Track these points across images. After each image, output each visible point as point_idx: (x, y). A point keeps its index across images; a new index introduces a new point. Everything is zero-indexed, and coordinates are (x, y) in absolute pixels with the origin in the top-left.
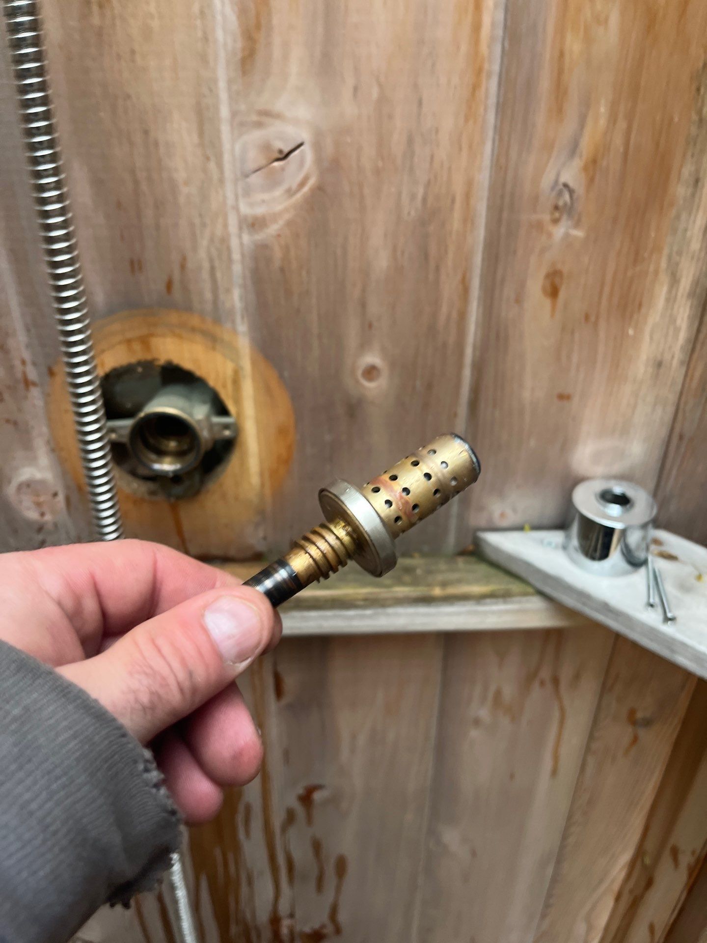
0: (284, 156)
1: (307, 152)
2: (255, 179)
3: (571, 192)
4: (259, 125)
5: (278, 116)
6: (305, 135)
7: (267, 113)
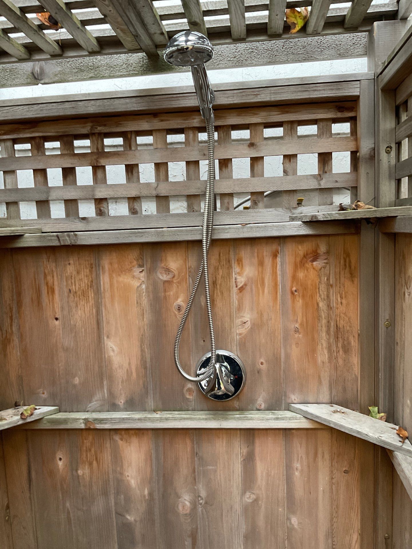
0: (245, 323)
1: (249, 322)
2: (240, 327)
3: (298, 328)
4: (240, 318)
5: (244, 317)
6: (249, 320)
7: (242, 316)
